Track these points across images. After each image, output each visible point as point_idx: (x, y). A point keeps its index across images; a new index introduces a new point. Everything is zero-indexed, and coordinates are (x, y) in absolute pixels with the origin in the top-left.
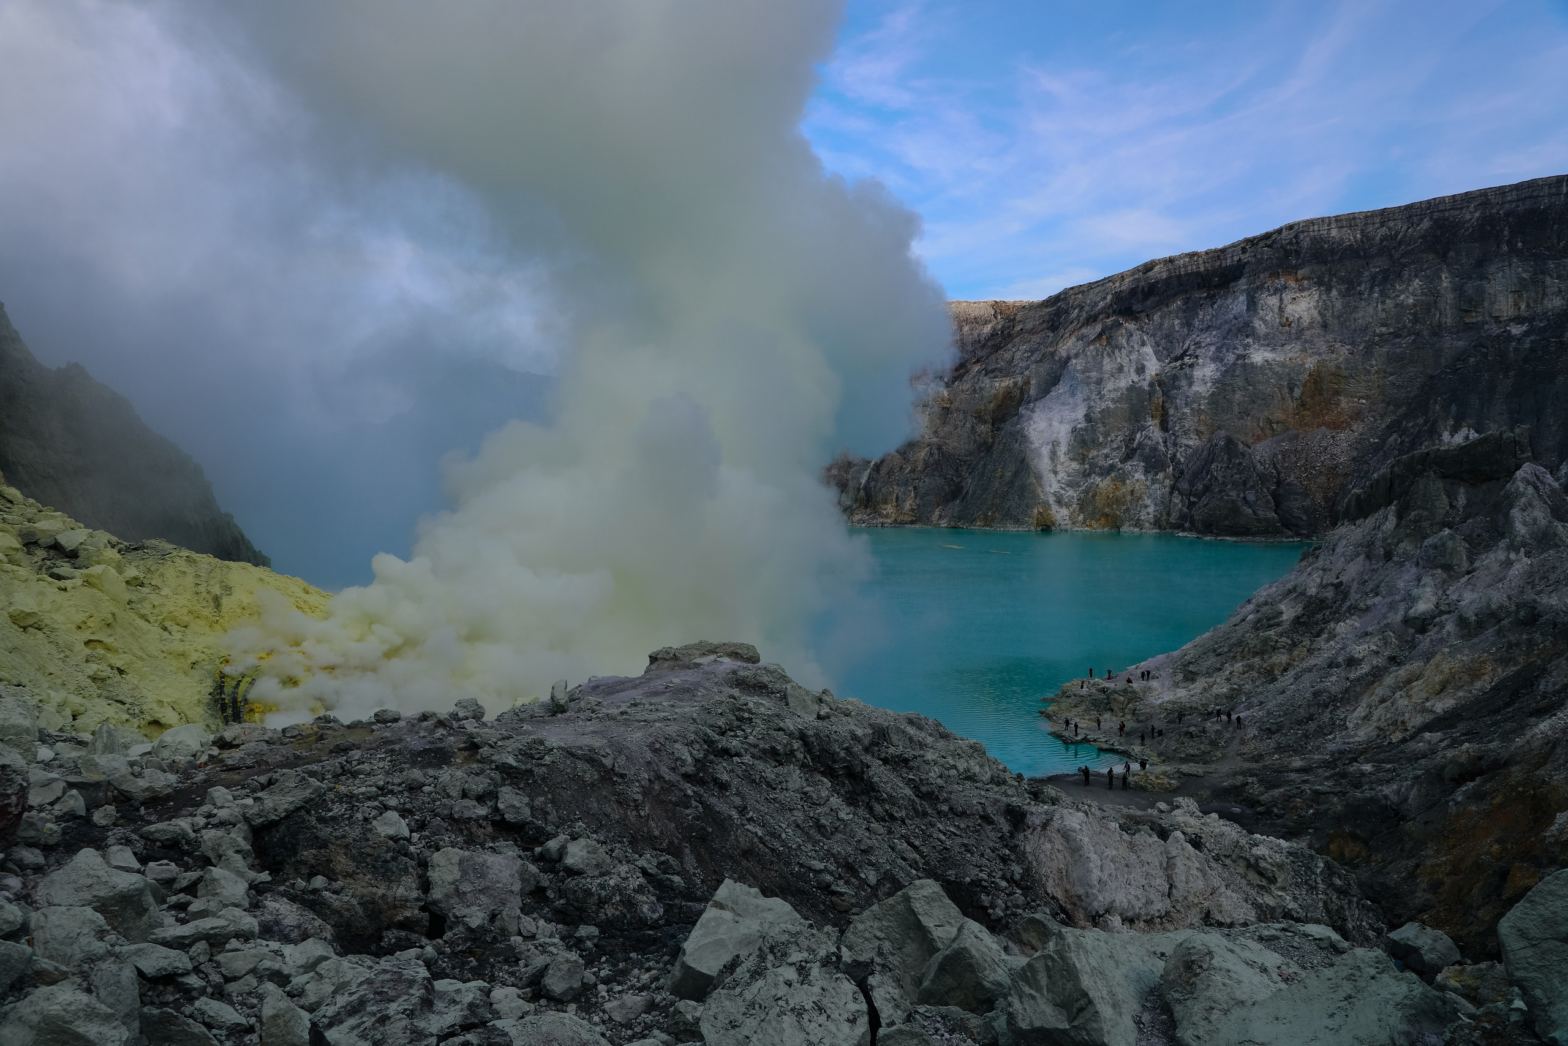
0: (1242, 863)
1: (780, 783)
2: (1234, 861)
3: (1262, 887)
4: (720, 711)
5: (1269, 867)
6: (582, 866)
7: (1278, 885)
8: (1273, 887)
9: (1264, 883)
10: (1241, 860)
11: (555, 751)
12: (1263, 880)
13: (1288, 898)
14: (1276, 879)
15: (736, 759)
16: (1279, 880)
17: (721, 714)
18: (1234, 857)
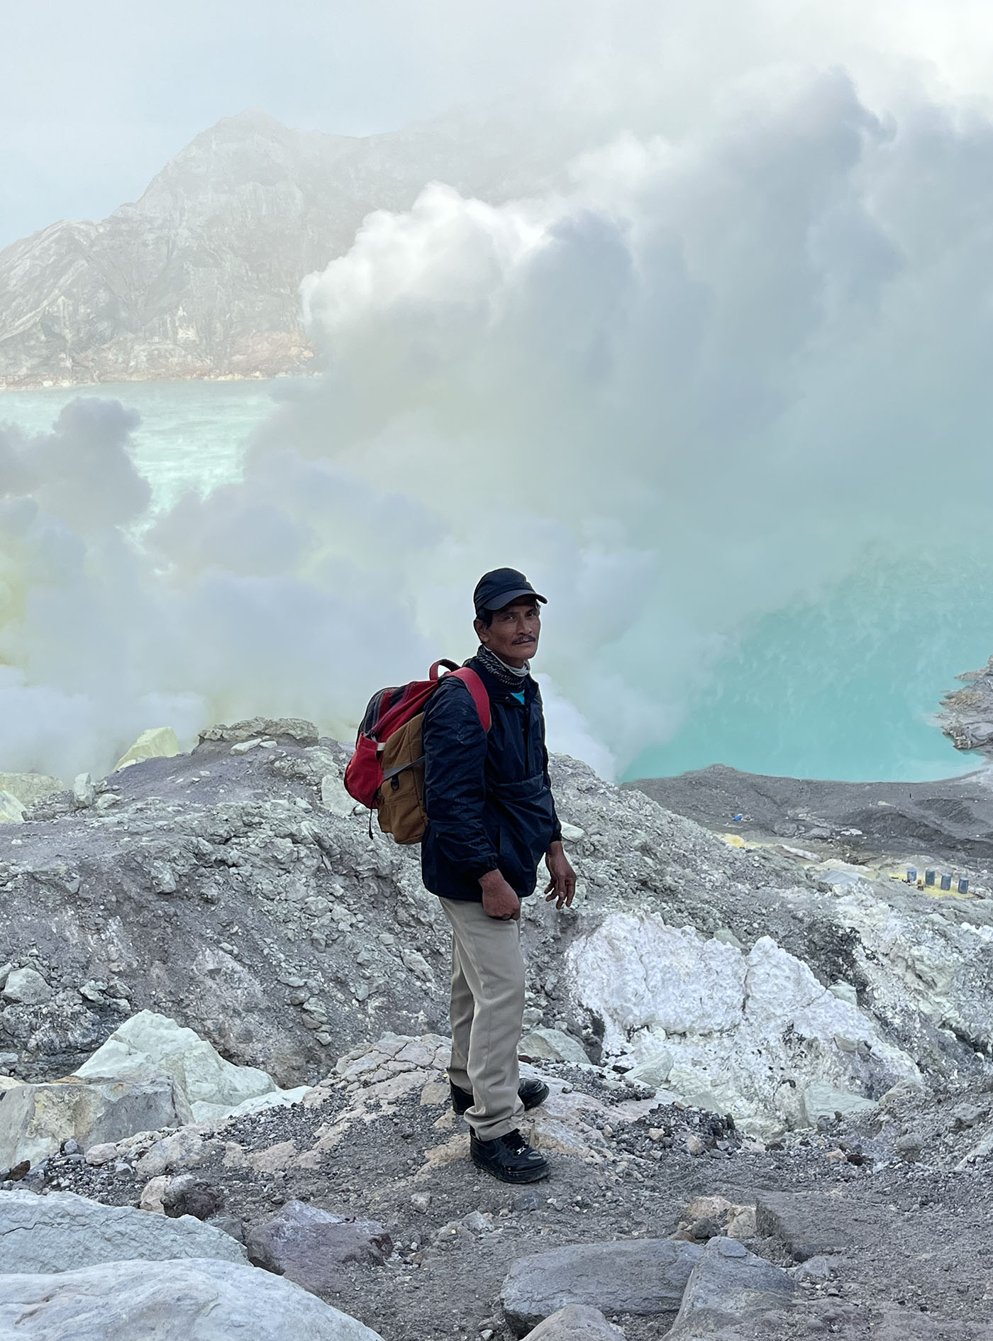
0: (902, 964)
1: (279, 894)
2: (893, 961)
3: (919, 992)
4: (225, 817)
5: (926, 969)
6: (19, 995)
7: (938, 990)
8: (931, 992)
9: (922, 987)
10: (900, 960)
11: (19, 876)
12: (921, 983)
13: (948, 1005)
14: (936, 984)
15: (233, 870)
16: (940, 985)
17: (227, 820)
18: (891, 956)
